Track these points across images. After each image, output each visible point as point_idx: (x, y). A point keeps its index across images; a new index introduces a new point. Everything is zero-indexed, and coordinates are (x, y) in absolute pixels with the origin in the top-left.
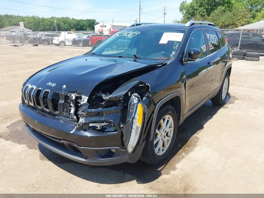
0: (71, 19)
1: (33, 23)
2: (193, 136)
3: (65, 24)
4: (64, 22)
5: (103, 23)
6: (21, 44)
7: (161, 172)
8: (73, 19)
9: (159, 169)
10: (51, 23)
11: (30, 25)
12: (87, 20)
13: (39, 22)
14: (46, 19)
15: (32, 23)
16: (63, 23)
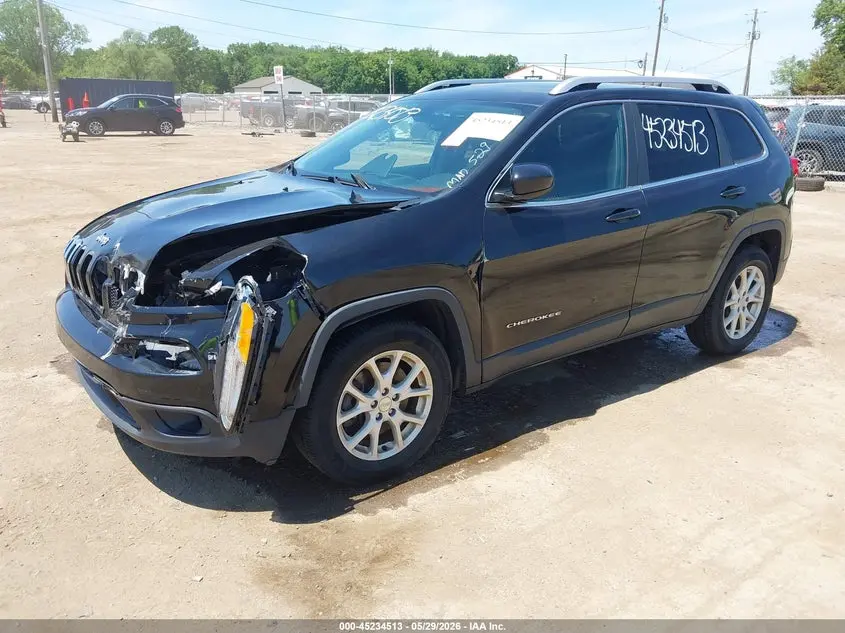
0: (440, 55)
1: (330, 67)
2: (538, 431)
3: (420, 69)
4: (418, 63)
5: (532, 69)
6: (272, 130)
7: (355, 506)
8: (446, 56)
9: (354, 498)
10: (381, 67)
11: (320, 72)
12: (490, 57)
13: (347, 65)
14: (367, 57)
15: (326, 66)
16: (415, 68)
